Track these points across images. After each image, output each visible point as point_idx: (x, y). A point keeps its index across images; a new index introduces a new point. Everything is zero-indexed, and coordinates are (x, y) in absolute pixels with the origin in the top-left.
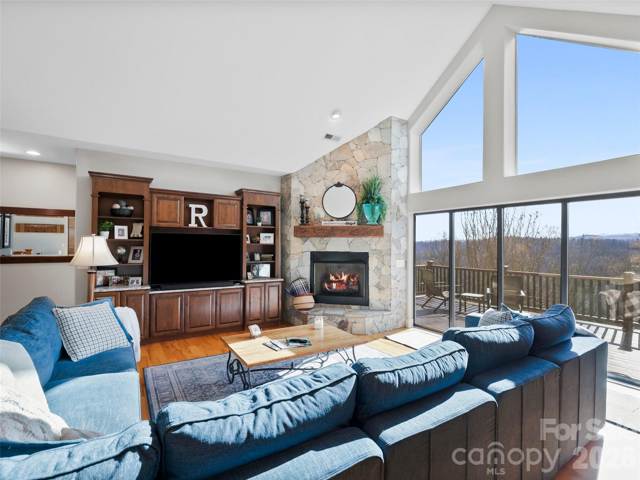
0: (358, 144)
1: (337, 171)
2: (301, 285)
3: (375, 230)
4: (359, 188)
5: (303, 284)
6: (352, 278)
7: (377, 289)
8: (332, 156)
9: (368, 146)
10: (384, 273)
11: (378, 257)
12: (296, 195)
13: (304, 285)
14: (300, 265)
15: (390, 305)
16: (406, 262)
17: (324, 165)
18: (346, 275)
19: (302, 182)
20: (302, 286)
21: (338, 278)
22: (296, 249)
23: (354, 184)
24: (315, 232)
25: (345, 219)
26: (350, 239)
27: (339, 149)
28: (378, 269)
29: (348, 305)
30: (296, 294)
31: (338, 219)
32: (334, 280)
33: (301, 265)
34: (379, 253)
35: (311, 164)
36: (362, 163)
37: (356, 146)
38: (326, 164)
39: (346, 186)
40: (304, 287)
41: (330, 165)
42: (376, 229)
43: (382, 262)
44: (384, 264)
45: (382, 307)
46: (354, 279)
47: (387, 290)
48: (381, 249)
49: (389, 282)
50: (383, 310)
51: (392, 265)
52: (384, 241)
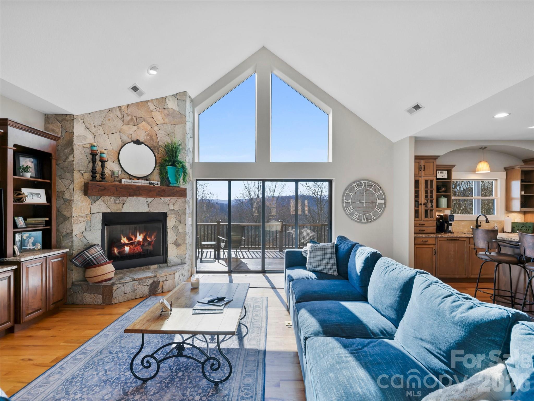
0: (157, 106)
1: (135, 128)
2: (98, 253)
4: (158, 149)
5: (100, 252)
6: (149, 238)
7: (175, 246)
8: (130, 110)
9: (166, 111)
10: (181, 230)
11: (176, 217)
12: (82, 144)
13: (102, 252)
14: (87, 229)
15: (186, 258)
16: (192, 220)
17: (120, 116)
18: (142, 235)
19: (90, 129)
20: (100, 253)
21: (131, 239)
22: (81, 210)
23: (153, 145)
24: (117, 190)
25: (145, 178)
26: (150, 199)
27: (138, 105)
28: (175, 227)
29: (146, 266)
30: (95, 264)
31: (138, 178)
32: (127, 242)
33: (89, 228)
34: (177, 213)
35: (102, 111)
36: (161, 126)
37: (155, 107)
38: (122, 116)
39: (146, 145)
40: (103, 255)
41: (127, 118)
43: (179, 221)
44: (180, 222)
45: (179, 261)
46: (151, 238)
47: (183, 245)
48: (178, 209)
49: (184, 238)
50: (180, 264)
51: (187, 223)
52: (181, 202)
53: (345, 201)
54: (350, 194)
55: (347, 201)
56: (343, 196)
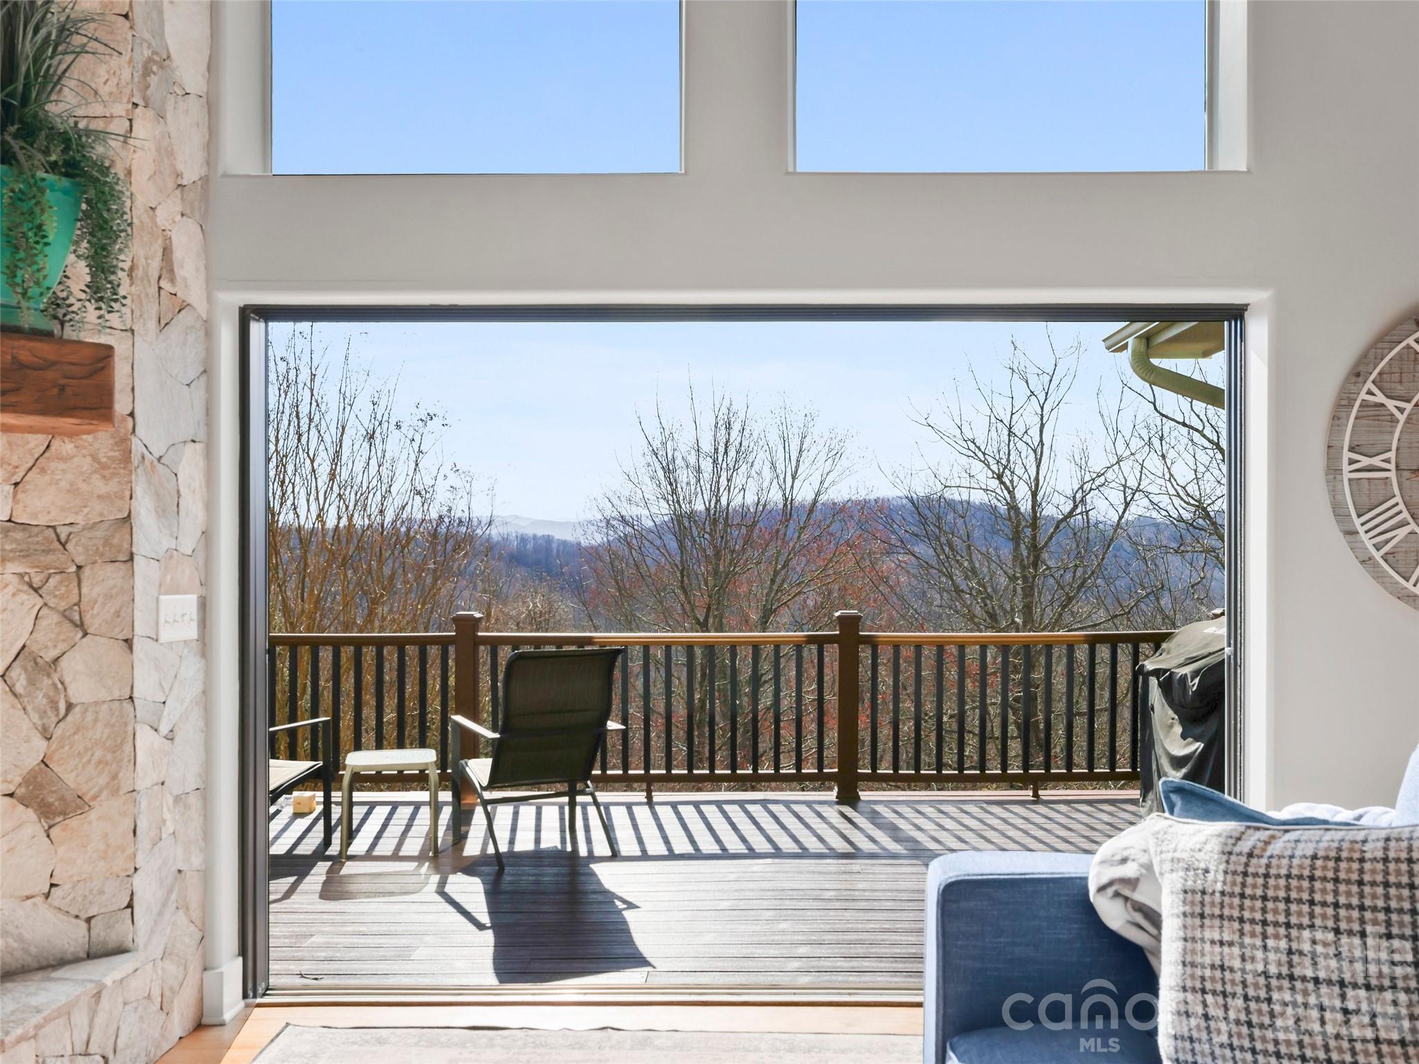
3: (50, 374)
7: (31, 814)
10: (81, 689)
11: (37, 581)
15: (130, 906)
16: (205, 607)
34: (47, 552)
42: (51, 364)
43: (65, 615)
44: (81, 626)
45: (72, 936)
47: (106, 807)
48: (58, 518)
49: (116, 748)
50: (76, 960)
51: (139, 629)
52: (86, 464)
53: (1352, 462)
54: (1390, 404)
55: (1365, 461)
56: (1336, 419)
